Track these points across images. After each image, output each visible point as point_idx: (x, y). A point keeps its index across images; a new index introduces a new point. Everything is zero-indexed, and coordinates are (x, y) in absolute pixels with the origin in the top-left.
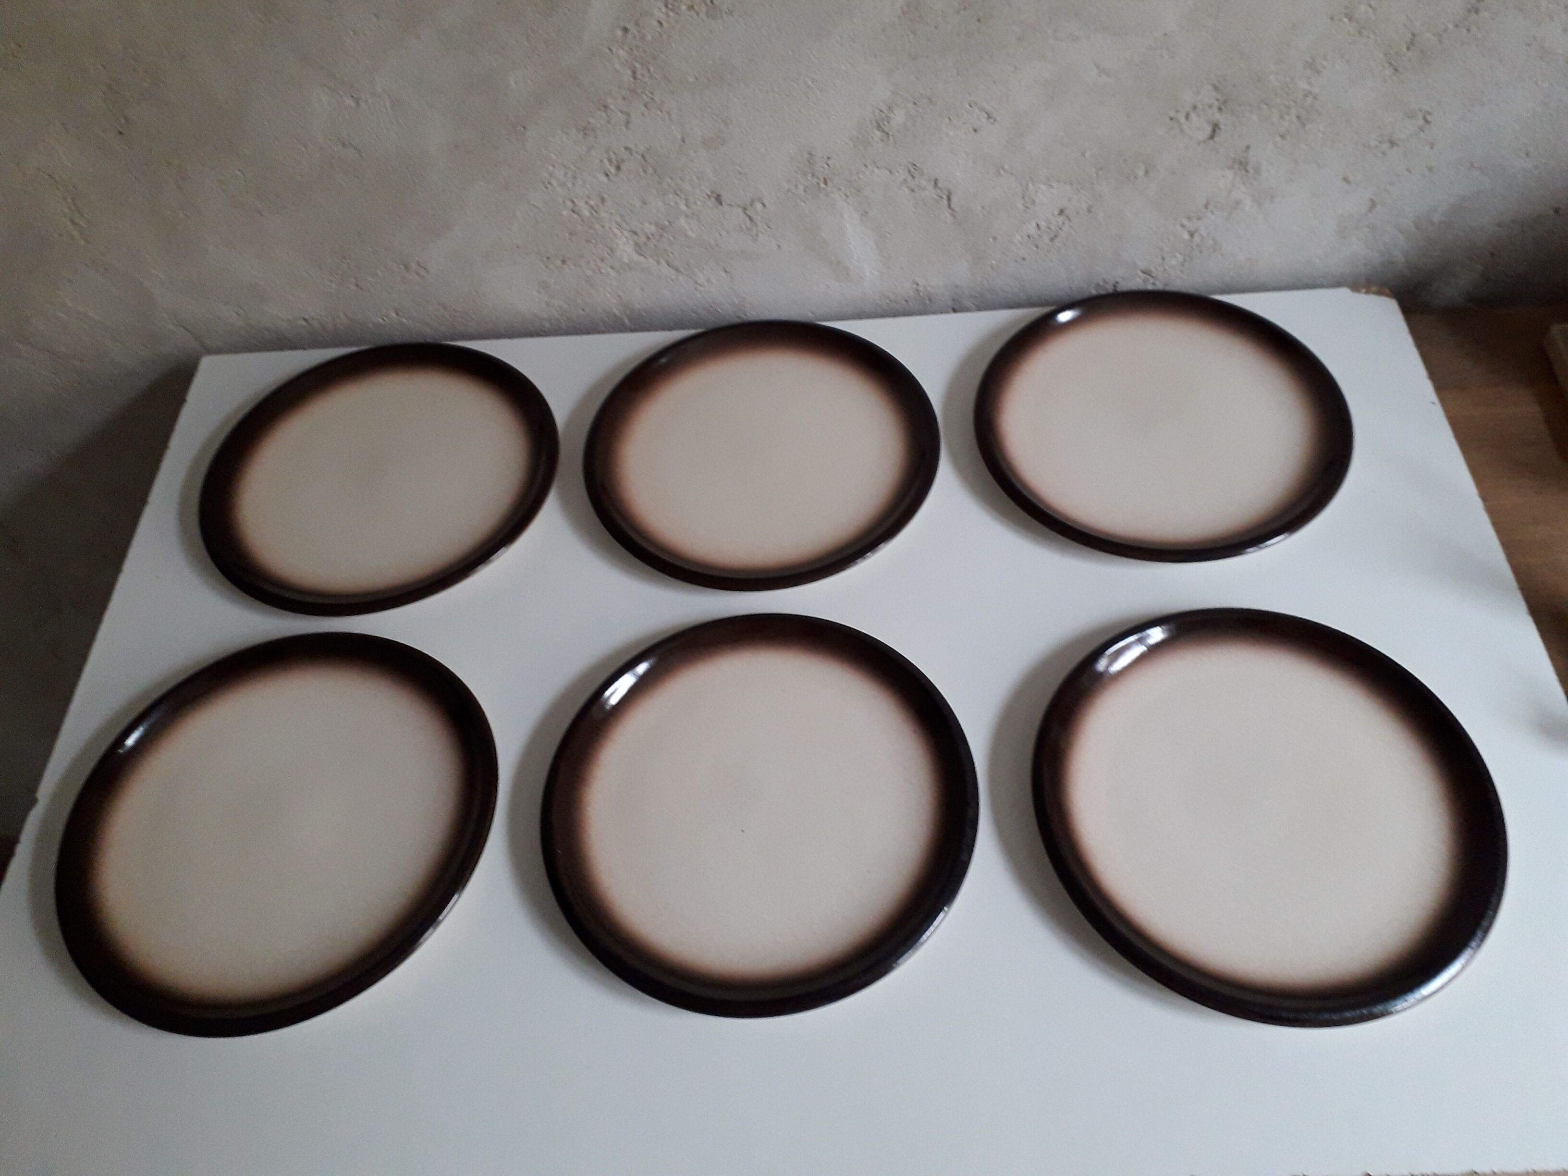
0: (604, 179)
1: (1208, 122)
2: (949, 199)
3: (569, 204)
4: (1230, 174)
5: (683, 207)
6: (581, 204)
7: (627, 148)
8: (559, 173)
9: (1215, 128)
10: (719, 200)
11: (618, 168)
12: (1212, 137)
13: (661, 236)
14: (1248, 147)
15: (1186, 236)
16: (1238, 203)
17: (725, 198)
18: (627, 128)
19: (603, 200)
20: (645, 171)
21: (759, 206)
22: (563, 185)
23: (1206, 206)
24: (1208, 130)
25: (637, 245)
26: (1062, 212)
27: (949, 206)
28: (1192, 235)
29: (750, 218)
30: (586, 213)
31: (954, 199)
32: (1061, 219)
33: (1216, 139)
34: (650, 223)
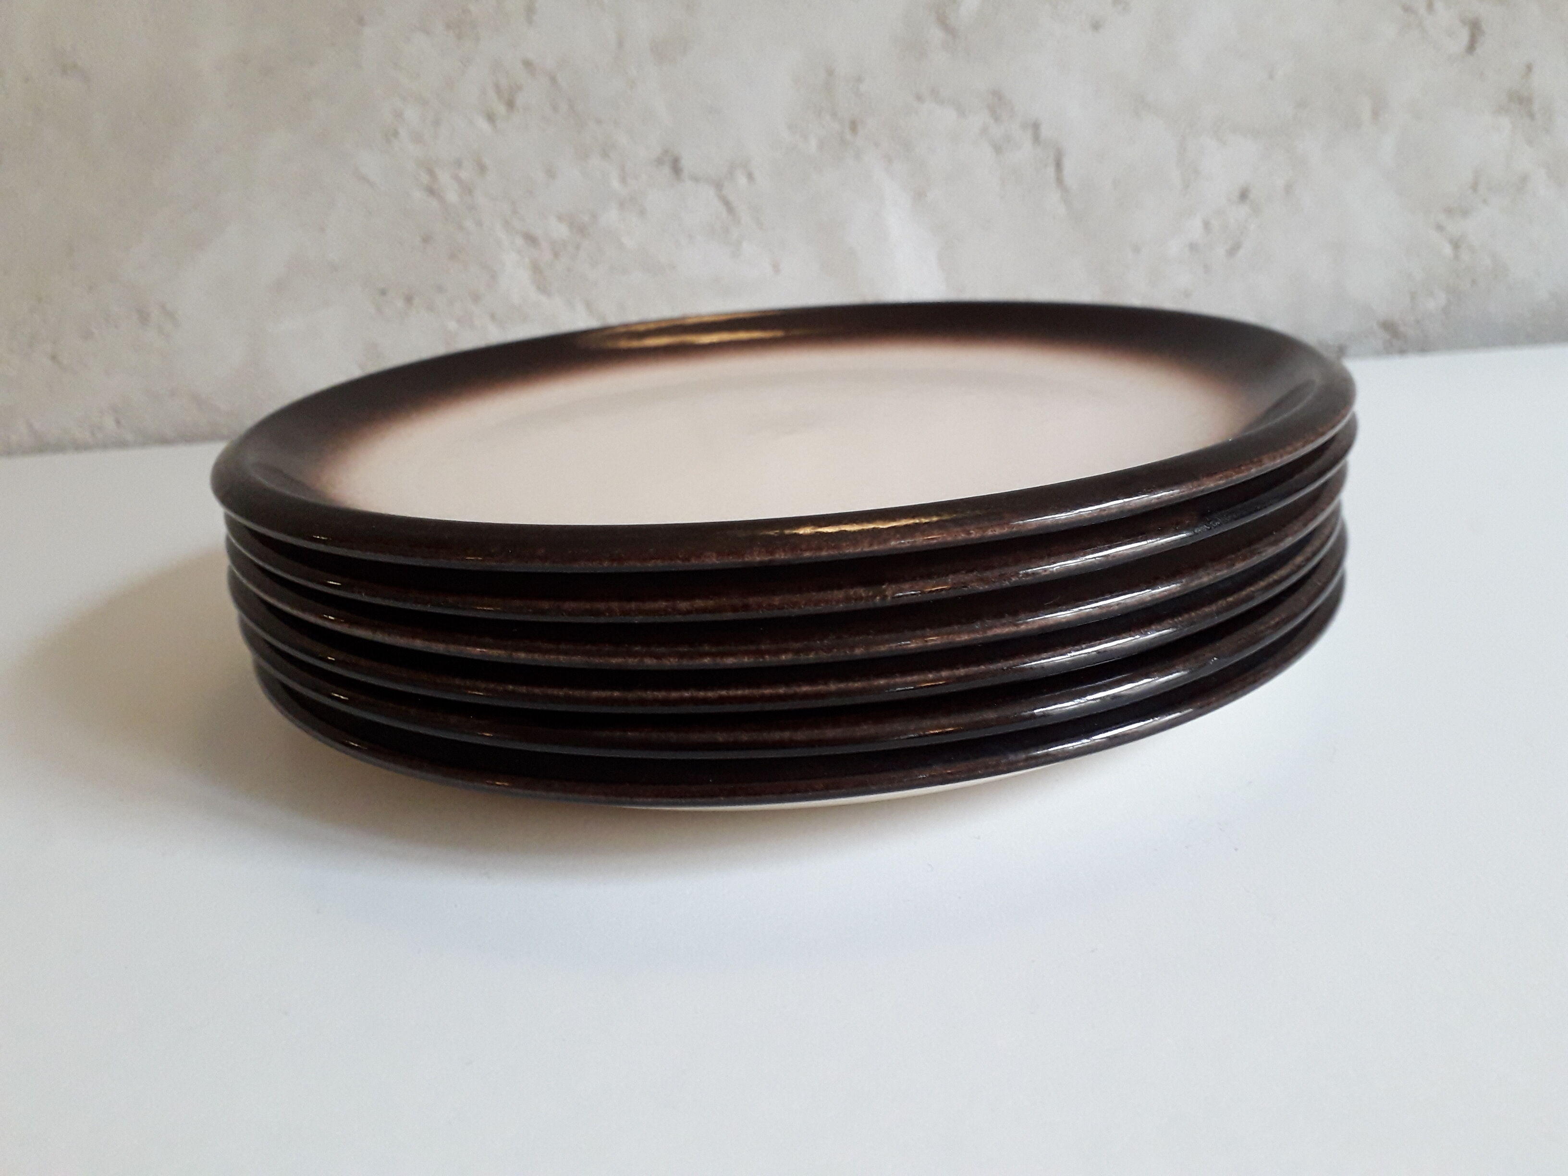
0: (483, 124)
1: (1464, 22)
2: (1059, 166)
3: (425, 178)
4: (1505, 122)
5: (616, 184)
6: (444, 178)
7: (528, 64)
8: (412, 114)
9: (1475, 29)
10: (676, 167)
11: (511, 104)
12: (1471, 47)
13: (578, 247)
14: (1529, 68)
15: (1448, 250)
16: (1524, 179)
17: (687, 163)
18: (530, 21)
19: (482, 169)
20: (555, 108)
21: (742, 180)
22: (418, 138)
23: (1475, 187)
24: (1464, 36)
25: (536, 269)
26: (1244, 195)
27: (1060, 181)
28: (1456, 245)
29: (727, 204)
30: (452, 196)
31: (1069, 165)
32: (1244, 210)
33: (1479, 51)
34: (560, 218)
